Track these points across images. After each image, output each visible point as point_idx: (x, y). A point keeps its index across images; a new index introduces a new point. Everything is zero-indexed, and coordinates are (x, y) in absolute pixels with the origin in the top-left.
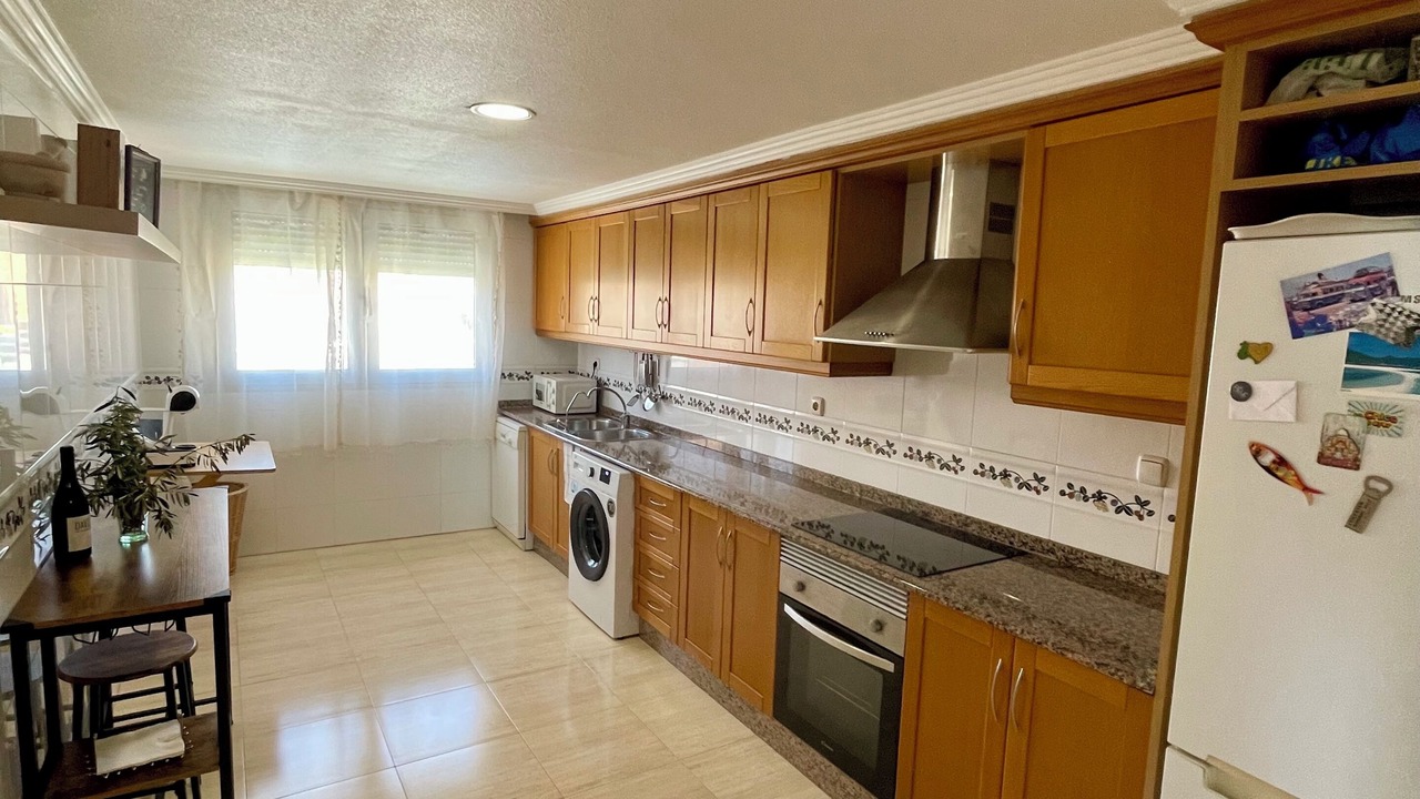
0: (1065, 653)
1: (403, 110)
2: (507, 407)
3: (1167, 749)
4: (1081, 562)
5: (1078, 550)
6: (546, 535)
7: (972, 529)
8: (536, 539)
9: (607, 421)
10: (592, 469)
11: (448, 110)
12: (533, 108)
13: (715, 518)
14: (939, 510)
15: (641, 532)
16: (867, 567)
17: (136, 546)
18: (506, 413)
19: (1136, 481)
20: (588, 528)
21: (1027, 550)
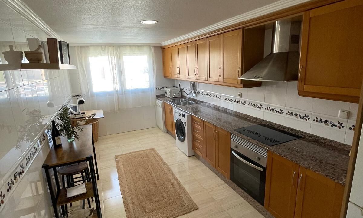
0: (316, 171)
1: (124, 24)
2: (159, 97)
3: (349, 203)
4: (320, 140)
5: (319, 137)
6: (170, 129)
7: (286, 130)
8: (168, 130)
9: (184, 99)
10: (180, 114)
11: (135, 23)
12: (157, 20)
13: (213, 127)
14: (276, 124)
15: (193, 129)
16: (255, 143)
17: (72, 142)
18: (158, 98)
19: (338, 117)
20: (180, 129)
21: (303, 136)
